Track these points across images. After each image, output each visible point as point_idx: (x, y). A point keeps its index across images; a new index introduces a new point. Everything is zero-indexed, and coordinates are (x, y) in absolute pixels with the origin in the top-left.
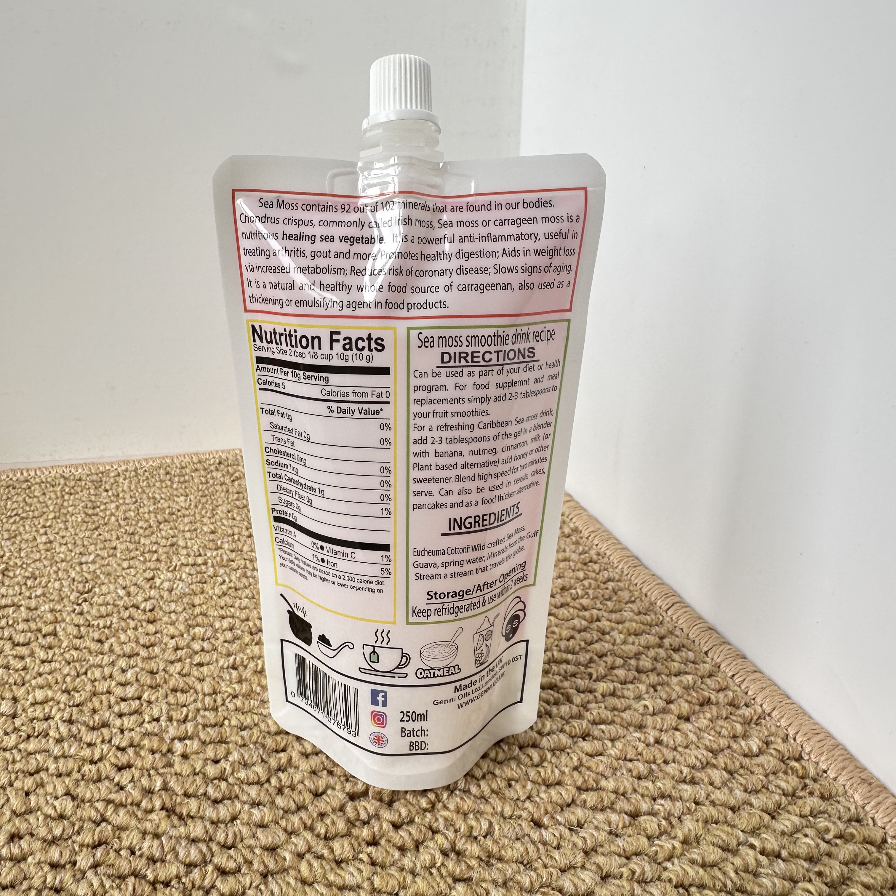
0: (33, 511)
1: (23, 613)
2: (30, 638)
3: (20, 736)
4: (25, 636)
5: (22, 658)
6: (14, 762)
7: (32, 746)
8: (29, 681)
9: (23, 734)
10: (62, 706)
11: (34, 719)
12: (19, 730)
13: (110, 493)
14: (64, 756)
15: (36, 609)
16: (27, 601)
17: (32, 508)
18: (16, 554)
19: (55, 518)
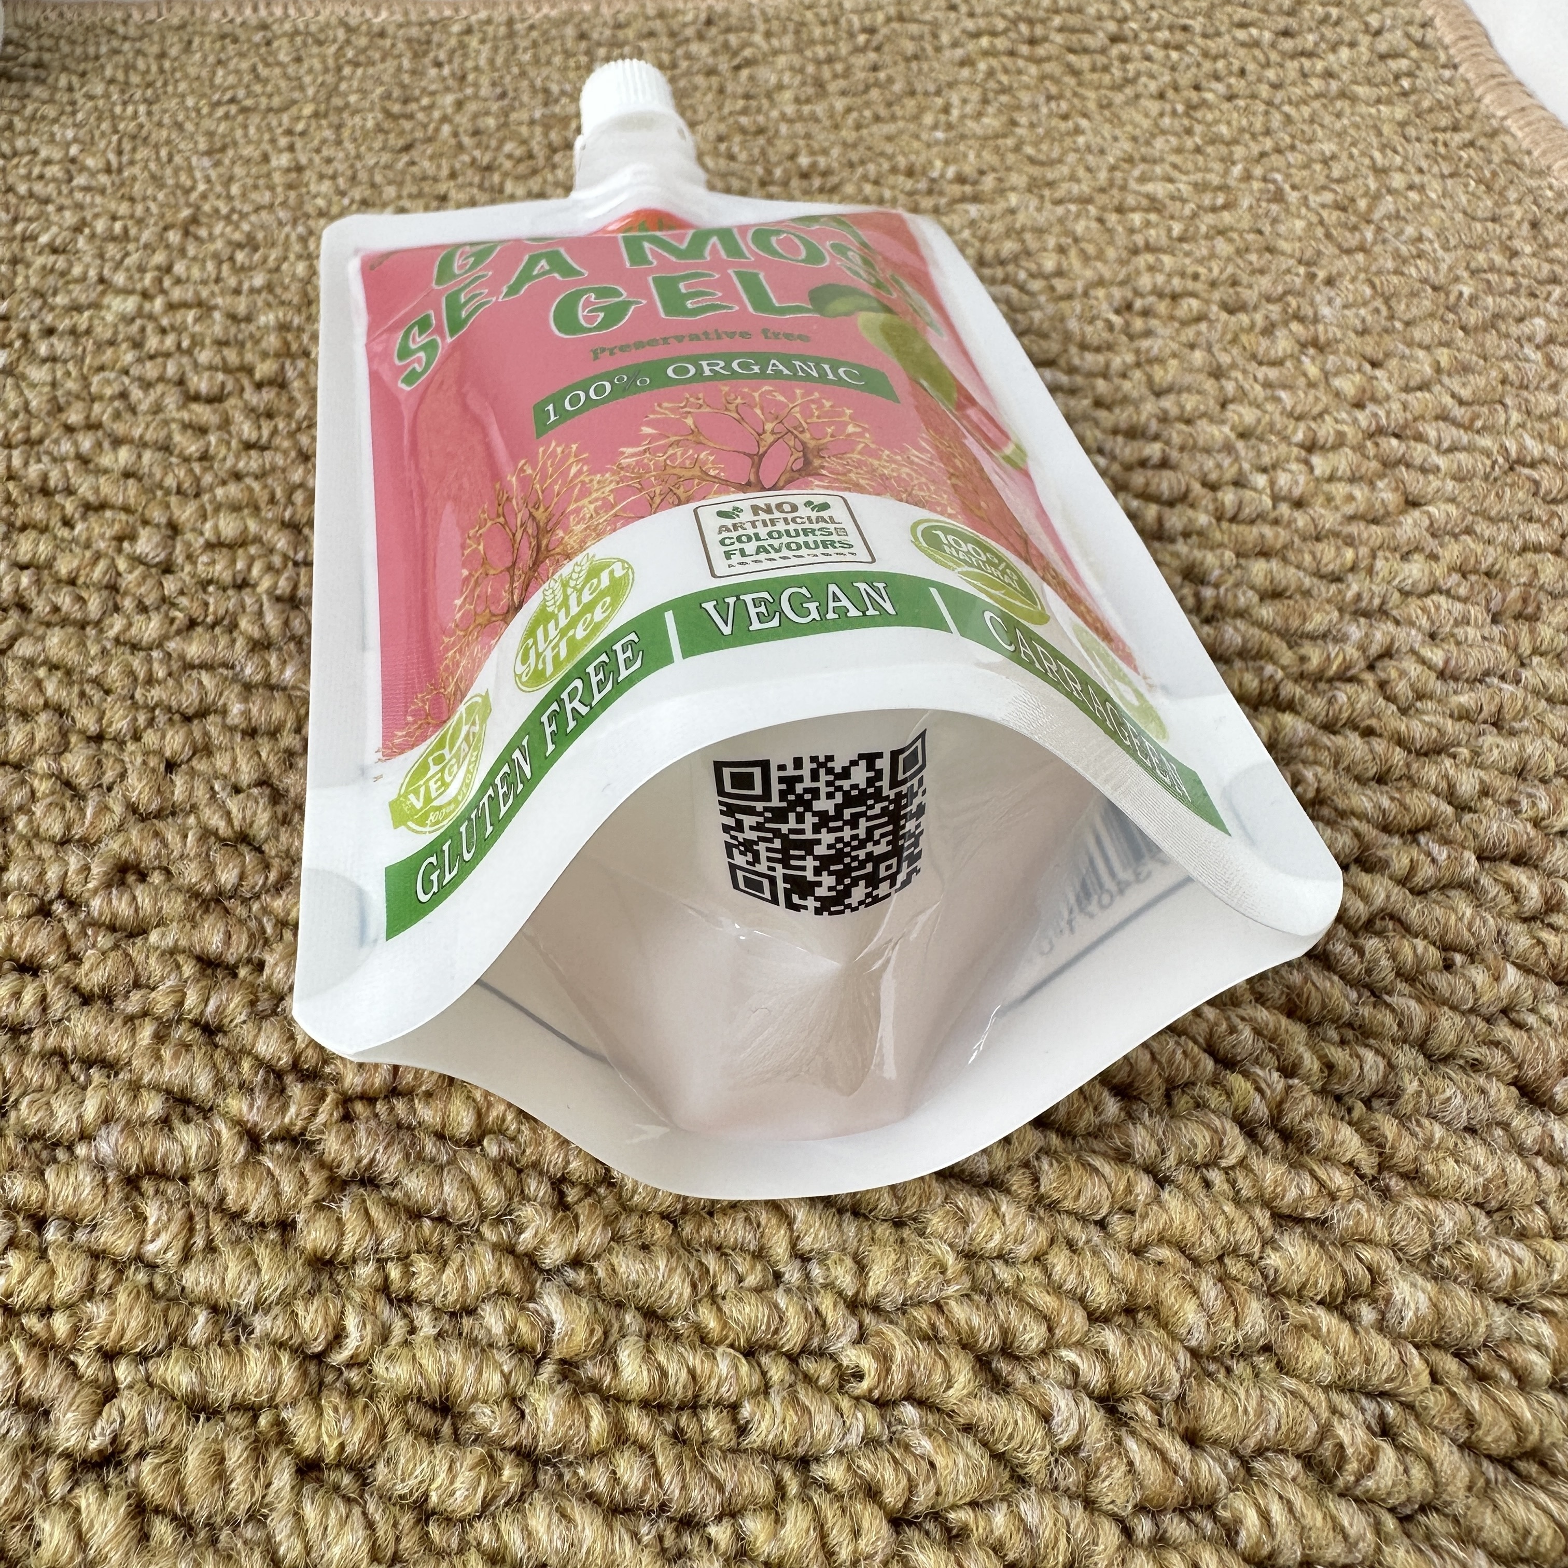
0: (270, 96)
1: (218, 325)
2: (223, 384)
3: (172, 621)
4: (211, 378)
5: (202, 431)
6: (150, 681)
7: (195, 649)
8: (211, 489)
9: (179, 615)
10: (277, 560)
11: (210, 582)
12: (173, 605)
13: (446, 71)
14: (270, 686)
15: (248, 319)
16: (229, 299)
17: (269, 88)
18: (219, 188)
19: (316, 115)
